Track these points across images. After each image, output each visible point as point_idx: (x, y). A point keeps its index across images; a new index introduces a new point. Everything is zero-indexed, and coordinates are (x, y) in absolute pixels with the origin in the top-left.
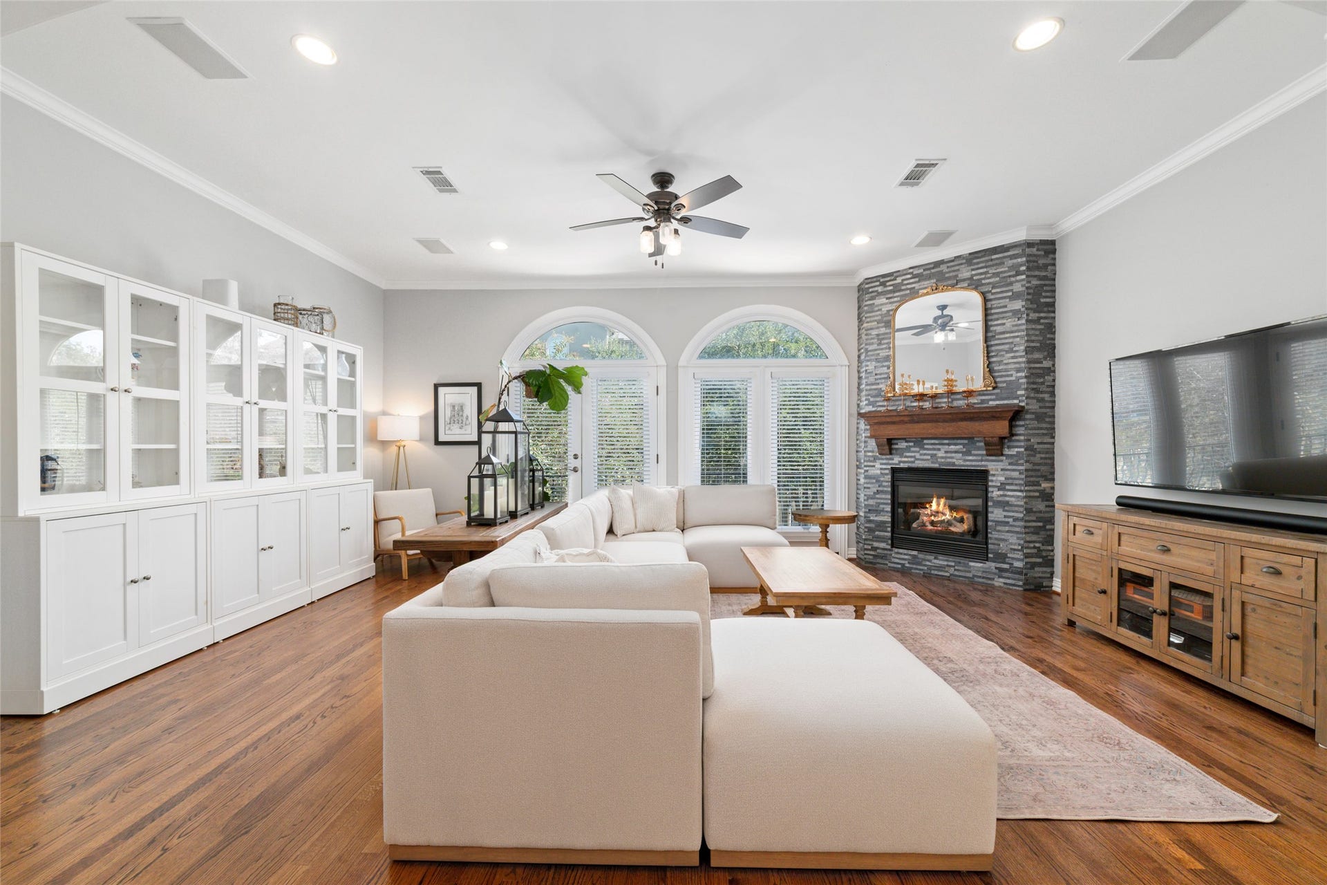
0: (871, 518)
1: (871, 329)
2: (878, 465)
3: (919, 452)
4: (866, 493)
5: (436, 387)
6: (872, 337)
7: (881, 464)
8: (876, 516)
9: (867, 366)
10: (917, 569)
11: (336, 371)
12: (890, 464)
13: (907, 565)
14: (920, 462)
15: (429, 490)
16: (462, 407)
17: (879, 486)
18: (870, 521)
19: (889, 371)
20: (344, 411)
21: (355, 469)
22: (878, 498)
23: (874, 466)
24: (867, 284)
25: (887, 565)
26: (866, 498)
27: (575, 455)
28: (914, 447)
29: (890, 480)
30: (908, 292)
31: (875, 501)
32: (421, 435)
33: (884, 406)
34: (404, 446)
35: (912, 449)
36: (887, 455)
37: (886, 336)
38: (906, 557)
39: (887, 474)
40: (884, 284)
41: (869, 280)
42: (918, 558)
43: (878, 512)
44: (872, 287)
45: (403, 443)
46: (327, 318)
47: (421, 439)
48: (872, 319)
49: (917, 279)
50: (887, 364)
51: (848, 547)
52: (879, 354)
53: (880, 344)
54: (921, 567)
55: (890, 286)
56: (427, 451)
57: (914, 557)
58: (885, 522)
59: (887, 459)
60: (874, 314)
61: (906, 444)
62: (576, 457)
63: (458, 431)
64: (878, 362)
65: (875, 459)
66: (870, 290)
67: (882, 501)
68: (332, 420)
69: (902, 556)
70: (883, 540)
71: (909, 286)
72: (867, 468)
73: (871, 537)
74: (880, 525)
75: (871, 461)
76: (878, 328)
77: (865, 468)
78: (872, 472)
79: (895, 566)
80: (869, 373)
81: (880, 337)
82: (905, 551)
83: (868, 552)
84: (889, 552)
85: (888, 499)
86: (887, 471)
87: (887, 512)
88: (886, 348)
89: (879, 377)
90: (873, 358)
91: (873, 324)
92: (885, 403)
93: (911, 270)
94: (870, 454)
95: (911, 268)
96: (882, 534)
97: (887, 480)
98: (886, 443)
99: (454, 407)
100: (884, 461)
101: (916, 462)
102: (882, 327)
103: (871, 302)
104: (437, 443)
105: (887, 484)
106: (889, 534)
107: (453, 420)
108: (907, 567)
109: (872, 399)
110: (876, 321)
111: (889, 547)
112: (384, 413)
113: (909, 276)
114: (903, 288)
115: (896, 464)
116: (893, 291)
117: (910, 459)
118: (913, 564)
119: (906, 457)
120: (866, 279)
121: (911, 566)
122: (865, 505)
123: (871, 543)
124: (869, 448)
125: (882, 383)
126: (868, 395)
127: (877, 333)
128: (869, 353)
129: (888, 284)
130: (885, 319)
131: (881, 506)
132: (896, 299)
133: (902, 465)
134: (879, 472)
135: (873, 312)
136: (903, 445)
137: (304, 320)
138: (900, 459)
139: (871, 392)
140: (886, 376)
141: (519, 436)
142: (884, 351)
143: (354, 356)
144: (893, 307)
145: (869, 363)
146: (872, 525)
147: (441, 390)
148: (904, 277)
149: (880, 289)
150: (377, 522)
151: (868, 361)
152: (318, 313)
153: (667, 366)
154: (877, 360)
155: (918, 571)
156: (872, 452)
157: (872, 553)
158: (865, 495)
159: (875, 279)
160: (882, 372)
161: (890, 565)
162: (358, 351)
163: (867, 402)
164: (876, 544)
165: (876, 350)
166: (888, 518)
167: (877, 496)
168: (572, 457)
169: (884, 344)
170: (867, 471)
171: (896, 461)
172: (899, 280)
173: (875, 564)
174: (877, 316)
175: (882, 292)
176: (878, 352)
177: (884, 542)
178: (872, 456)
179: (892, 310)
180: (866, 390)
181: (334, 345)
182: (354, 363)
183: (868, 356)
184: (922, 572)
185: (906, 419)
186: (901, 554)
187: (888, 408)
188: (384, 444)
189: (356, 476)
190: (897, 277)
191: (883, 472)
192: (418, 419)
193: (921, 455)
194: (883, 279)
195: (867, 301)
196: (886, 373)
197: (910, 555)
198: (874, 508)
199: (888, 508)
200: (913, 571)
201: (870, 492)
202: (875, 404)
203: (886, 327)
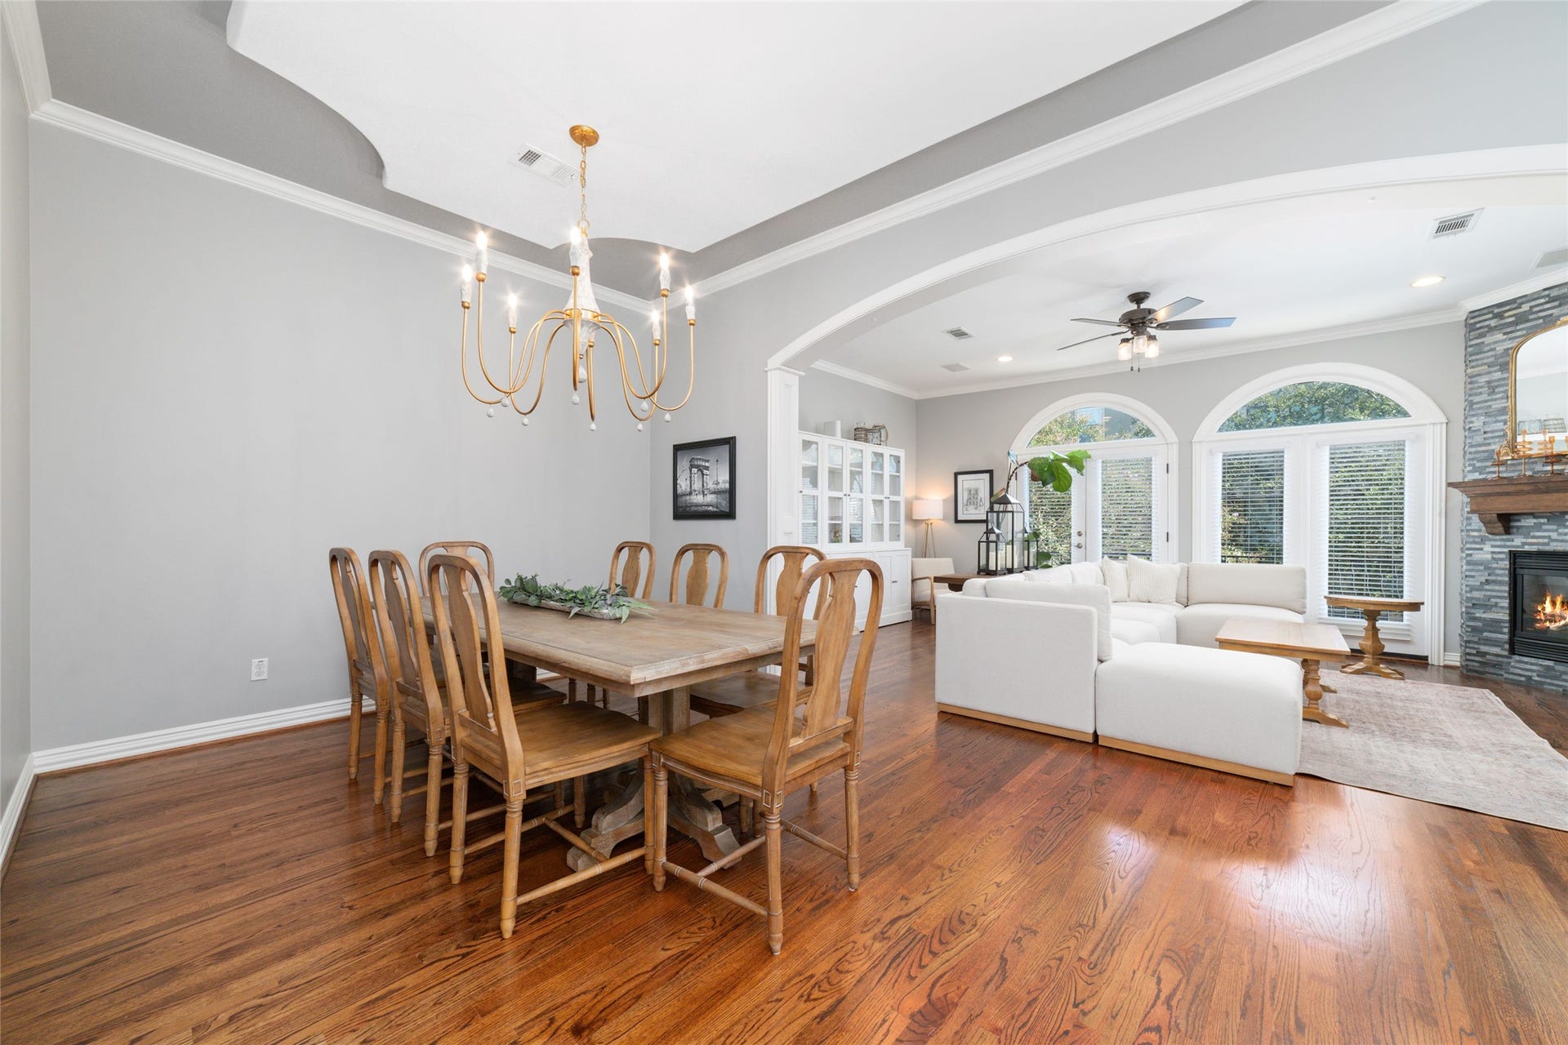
0: (1477, 615)
1: (1479, 375)
2: (1487, 548)
3: (1557, 530)
4: (1469, 583)
5: (956, 475)
6: (1480, 384)
7: (1493, 546)
8: (1484, 612)
9: (1472, 422)
10: (1553, 685)
11: (888, 469)
12: (1508, 547)
13: (1537, 678)
14: (1559, 544)
15: (950, 560)
16: (977, 491)
17: (1489, 575)
18: (1475, 619)
19: (1505, 427)
20: (894, 498)
21: (899, 540)
22: (1487, 590)
23: (1481, 549)
24: (1473, 318)
25: (1502, 675)
26: (1468, 589)
27: (1079, 532)
28: (1549, 523)
29: (1508, 567)
30: (1541, 321)
31: (1484, 593)
32: (944, 514)
33: (1494, 472)
34: (931, 524)
35: (1544, 527)
36: (1502, 534)
37: (1502, 382)
38: (1534, 668)
39: (1502, 560)
40: (1500, 316)
41: (1477, 313)
42: (1555, 671)
43: (1487, 607)
44: (1480, 322)
45: (931, 522)
46: (883, 431)
47: (944, 519)
48: (1480, 362)
49: (1556, 303)
50: (1503, 418)
51: (1445, 651)
52: (1490, 406)
53: (1493, 392)
54: (1560, 683)
55: (1511, 316)
56: (949, 527)
57: (1548, 668)
58: (1502, 621)
59: (1503, 540)
60: (1482, 355)
61: (1535, 521)
62: (1080, 534)
63: (973, 511)
64: (1490, 416)
65: (1483, 540)
66: (1478, 326)
67: (1494, 594)
68: (886, 503)
69: (1528, 667)
70: (1496, 644)
71: (1541, 314)
72: (1470, 552)
73: (1476, 639)
74: (1494, 625)
75: (1477, 543)
76: (1489, 373)
77: (1467, 552)
78: (1479, 556)
79: (1516, 678)
80: (1475, 431)
81: (1492, 384)
82: (1533, 660)
83: (1472, 658)
84: (1505, 660)
85: (1505, 591)
86: (1503, 556)
87: (1502, 607)
88: (1502, 398)
89: (1489, 435)
90: (1481, 411)
91: (1483, 367)
92: (1496, 469)
93: (1547, 293)
94: (1476, 534)
95: (1545, 290)
96: (1494, 635)
97: (1503, 566)
98: (1496, 519)
99: (970, 491)
100: (1498, 543)
101: (1551, 544)
102: (1496, 372)
103: (1479, 341)
104: (957, 521)
105: (1502, 572)
106: (1506, 637)
107: (969, 502)
108: (1535, 681)
109: (1478, 465)
110: (1485, 364)
111: (1506, 653)
112: (917, 498)
113: (1542, 301)
114: (1531, 317)
115: (1518, 547)
116: (1515, 323)
117: (1541, 541)
118: (1545, 677)
119: (1534, 537)
120: (1471, 312)
121: (1543, 680)
122: (1467, 597)
123: (1476, 646)
124: (1474, 527)
125: (1495, 443)
126: (1473, 459)
127: (1487, 380)
128: (1475, 406)
129: (1507, 314)
130: (1500, 360)
131: (1493, 600)
132: (1519, 333)
133: (1527, 548)
134: (1489, 556)
135: (1480, 353)
136: (1530, 522)
137: (870, 436)
138: (1524, 540)
139: (1478, 456)
140: (1502, 433)
141: (1015, 514)
142: (1499, 402)
143: (899, 457)
144: (1514, 344)
145: (1474, 419)
146: (1479, 624)
147: (960, 478)
148: (1533, 303)
149: (1493, 323)
150: (913, 581)
151: (1473, 416)
152: (877, 429)
153: (1179, 443)
154: (1487, 414)
155: (1554, 688)
156: (1480, 531)
157: (1477, 659)
158: (1467, 586)
159: (1485, 311)
160: (1496, 429)
161: (1506, 675)
162: (901, 453)
163: (1471, 468)
164: (1484, 648)
165: (1486, 401)
166: (1504, 616)
167: (1487, 587)
168: (1076, 534)
169: (1499, 393)
170: (1471, 555)
171: (1517, 542)
172: (1526, 307)
173: (1482, 673)
174: (1488, 357)
175: (1496, 327)
176: (1489, 403)
177: (1498, 646)
178: (1478, 537)
179: (1511, 348)
180: (1470, 453)
181: (887, 451)
182: (899, 462)
183: (1473, 410)
184: (1561, 689)
185: (1526, 488)
186: (1526, 663)
187: (1501, 475)
188: (917, 522)
189: (900, 545)
190: (1523, 303)
191: (1496, 556)
192: (942, 503)
193: (1559, 534)
194: (1497, 311)
195: (1473, 339)
196: (1503, 430)
197: (1541, 665)
198: (1481, 602)
199: (1505, 603)
200: (1545, 686)
201: (1475, 582)
202: (1481, 470)
203: (1501, 370)
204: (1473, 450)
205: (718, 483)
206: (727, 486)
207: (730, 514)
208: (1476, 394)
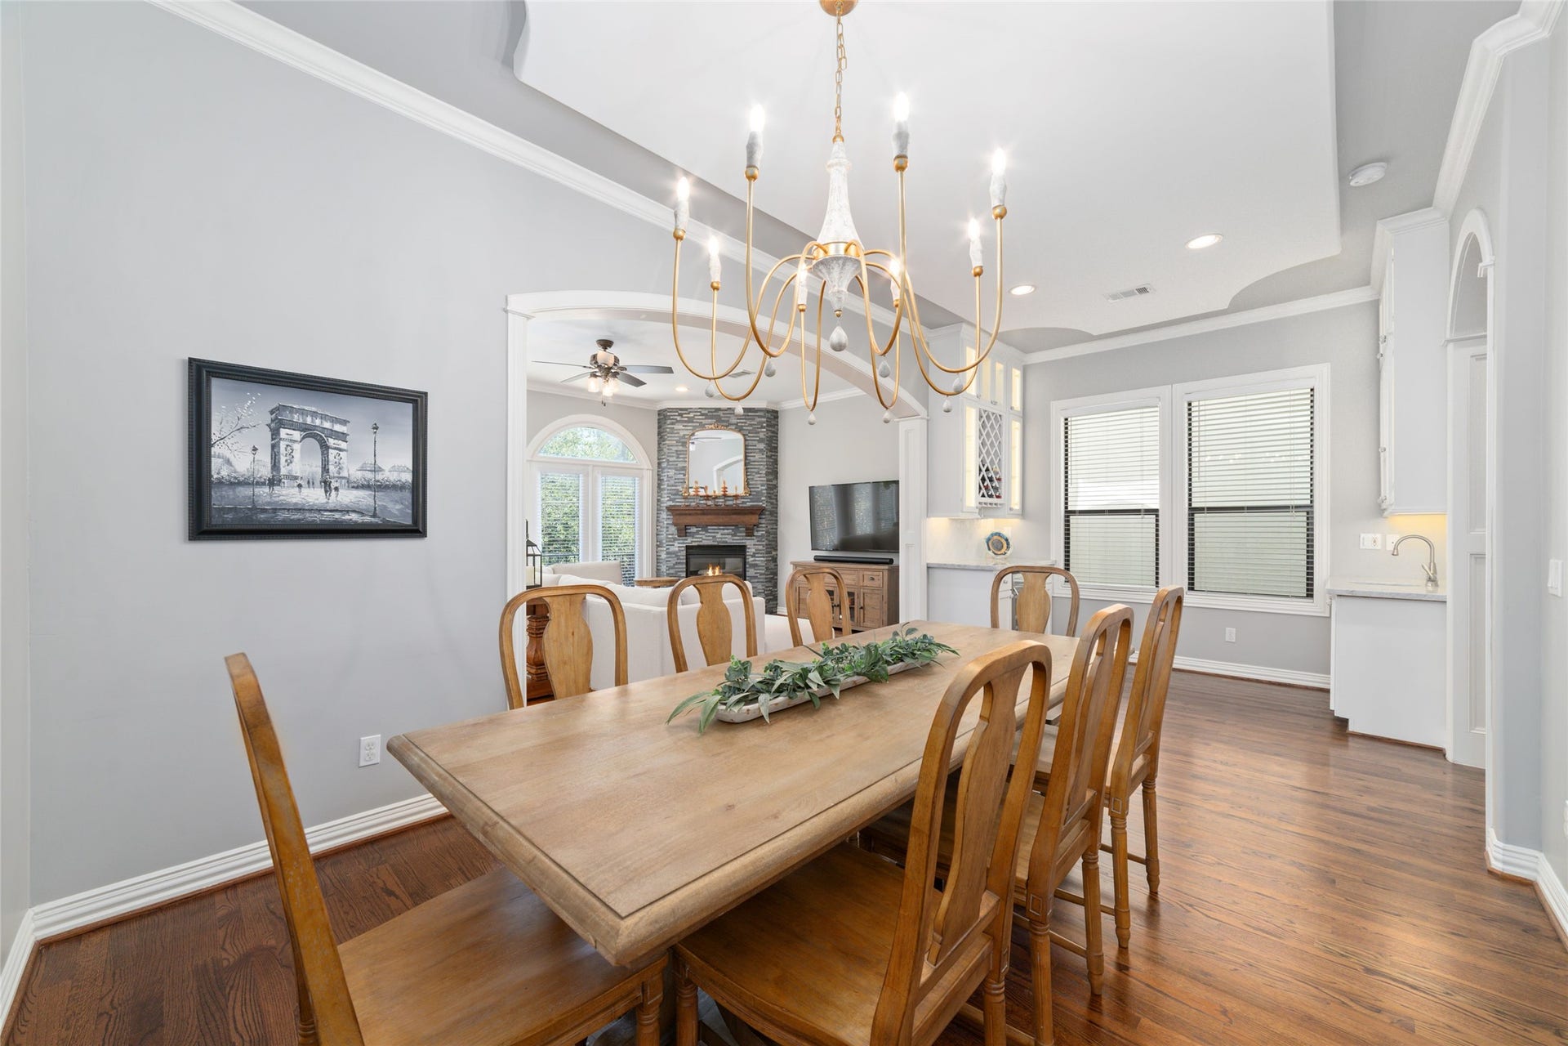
1: (670, 445)
2: (677, 544)
4: (668, 565)
6: (670, 451)
7: (679, 543)
9: (666, 472)
12: (685, 543)
17: (677, 559)
19: (685, 477)
22: (677, 568)
23: (673, 545)
24: (669, 412)
26: (668, 568)
28: (702, 531)
29: (685, 554)
30: (699, 424)
31: (675, 570)
35: (700, 533)
36: (683, 537)
37: (683, 453)
39: (683, 551)
40: (681, 415)
41: (671, 410)
44: (673, 416)
48: (669, 438)
49: (704, 417)
50: (683, 472)
52: (675, 465)
53: (678, 457)
55: (686, 417)
59: (683, 540)
60: (672, 435)
61: (696, 529)
64: (675, 470)
65: (675, 540)
66: (670, 417)
67: (679, 570)
71: (699, 421)
72: (668, 547)
75: (671, 542)
76: (675, 446)
77: (666, 547)
78: (671, 549)
80: (667, 477)
81: (679, 453)
85: (683, 568)
86: (683, 549)
88: (682, 461)
89: (676, 481)
90: (673, 467)
91: (671, 442)
92: (683, 501)
93: (700, 410)
94: (669, 536)
95: (699, 408)
97: (683, 554)
98: (683, 528)
100: (681, 541)
101: (703, 541)
102: (680, 446)
103: (670, 426)
105: (683, 557)
109: (670, 497)
110: (673, 440)
113: (698, 414)
114: (695, 421)
115: (689, 543)
116: (688, 422)
117: (698, 540)
119: (696, 538)
120: (666, 409)
124: (670, 532)
125: (679, 486)
126: (667, 494)
127: (674, 449)
128: (668, 462)
129: (684, 416)
130: (682, 440)
131: (678, 573)
132: (690, 428)
133: (694, 544)
134: (677, 549)
135: (671, 433)
136: (694, 530)
138: (692, 540)
139: (669, 492)
140: (682, 481)
142: (681, 463)
144: (689, 433)
145: (666, 470)
148: (695, 414)
149: (679, 418)
151: (669, 468)
156: (672, 535)
159: (675, 410)
160: (680, 478)
163: (666, 498)
165: (673, 461)
167: (676, 566)
169: (681, 458)
170: (667, 549)
171: (690, 541)
172: (692, 415)
174: (674, 437)
175: (680, 421)
176: (675, 463)
178: (672, 538)
179: (687, 435)
180: (665, 490)
183: (667, 464)
185: (699, 512)
187: (685, 504)
190: (691, 412)
191: (680, 549)
193: (706, 536)
194: (680, 412)
195: (666, 424)
196: (683, 479)
201: (670, 564)
202: (673, 500)
203: (682, 446)
204: (669, 488)
205: (376, 469)
206: (407, 477)
207: (415, 529)
208: (671, 456)
